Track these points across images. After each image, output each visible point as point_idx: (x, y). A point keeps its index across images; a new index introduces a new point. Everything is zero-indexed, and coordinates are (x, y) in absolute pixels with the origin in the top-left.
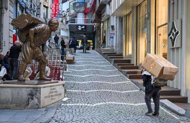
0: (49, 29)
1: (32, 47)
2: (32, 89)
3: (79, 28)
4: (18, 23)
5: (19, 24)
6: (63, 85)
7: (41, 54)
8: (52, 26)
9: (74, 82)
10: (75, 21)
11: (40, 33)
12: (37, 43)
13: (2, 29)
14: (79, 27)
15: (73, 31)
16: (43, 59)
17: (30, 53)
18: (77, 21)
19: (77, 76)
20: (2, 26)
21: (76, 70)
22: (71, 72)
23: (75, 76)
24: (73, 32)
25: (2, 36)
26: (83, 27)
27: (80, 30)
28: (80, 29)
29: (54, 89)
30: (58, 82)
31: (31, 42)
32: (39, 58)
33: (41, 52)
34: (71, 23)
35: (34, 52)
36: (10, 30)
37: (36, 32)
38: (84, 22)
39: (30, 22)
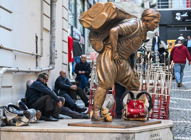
0: (143, 27)
1: (114, 60)
2: (119, 134)
3: (176, 18)
4: (90, 19)
5: (93, 20)
6: (171, 128)
7: (130, 72)
8: (148, 21)
9: (185, 122)
10: (168, 4)
11: (128, 35)
12: (123, 52)
13: (54, 28)
14: (177, 14)
15: (165, 23)
16: (133, 81)
17: (112, 71)
18: (171, 4)
19: (187, 110)
20: (53, 23)
21: (183, 99)
22: (175, 102)
23: (184, 109)
24: (165, 25)
25: (54, 42)
26: (185, 15)
27: (179, 21)
28: (179, 19)
29: (155, 135)
30: (160, 122)
31: (114, 51)
32: (126, 80)
33: (130, 68)
34: (162, 7)
35: (119, 68)
36: (63, 29)
37: (121, 33)
38: (186, 5)
39: (111, 17)
